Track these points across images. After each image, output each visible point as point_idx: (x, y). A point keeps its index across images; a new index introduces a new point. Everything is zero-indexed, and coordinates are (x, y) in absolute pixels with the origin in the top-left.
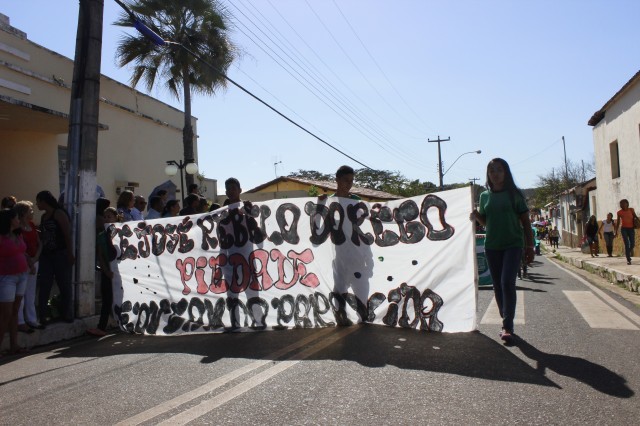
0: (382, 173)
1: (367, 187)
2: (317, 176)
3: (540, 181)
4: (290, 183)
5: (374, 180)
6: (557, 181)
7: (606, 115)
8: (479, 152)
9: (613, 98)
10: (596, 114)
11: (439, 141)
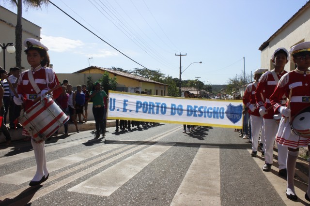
0: (153, 71)
1: (146, 78)
2: (121, 70)
3: (229, 81)
4: (96, 70)
5: (149, 75)
6: (238, 81)
7: (270, 44)
8: (201, 63)
9: (275, 33)
10: (264, 43)
11: (181, 55)
